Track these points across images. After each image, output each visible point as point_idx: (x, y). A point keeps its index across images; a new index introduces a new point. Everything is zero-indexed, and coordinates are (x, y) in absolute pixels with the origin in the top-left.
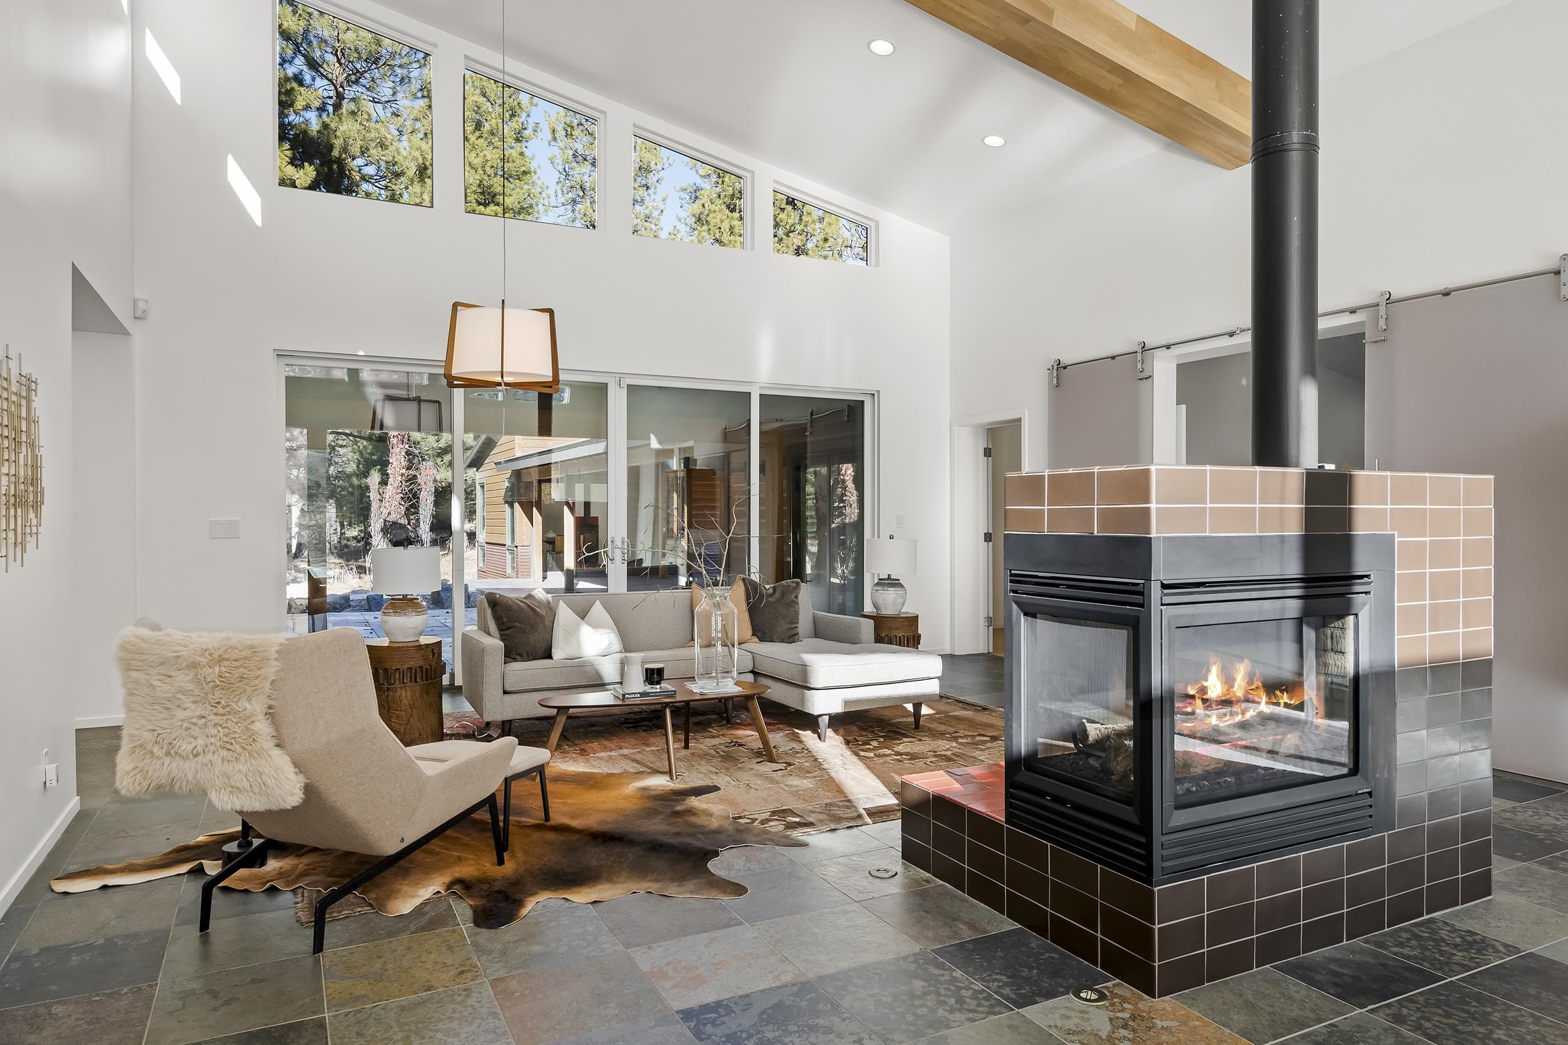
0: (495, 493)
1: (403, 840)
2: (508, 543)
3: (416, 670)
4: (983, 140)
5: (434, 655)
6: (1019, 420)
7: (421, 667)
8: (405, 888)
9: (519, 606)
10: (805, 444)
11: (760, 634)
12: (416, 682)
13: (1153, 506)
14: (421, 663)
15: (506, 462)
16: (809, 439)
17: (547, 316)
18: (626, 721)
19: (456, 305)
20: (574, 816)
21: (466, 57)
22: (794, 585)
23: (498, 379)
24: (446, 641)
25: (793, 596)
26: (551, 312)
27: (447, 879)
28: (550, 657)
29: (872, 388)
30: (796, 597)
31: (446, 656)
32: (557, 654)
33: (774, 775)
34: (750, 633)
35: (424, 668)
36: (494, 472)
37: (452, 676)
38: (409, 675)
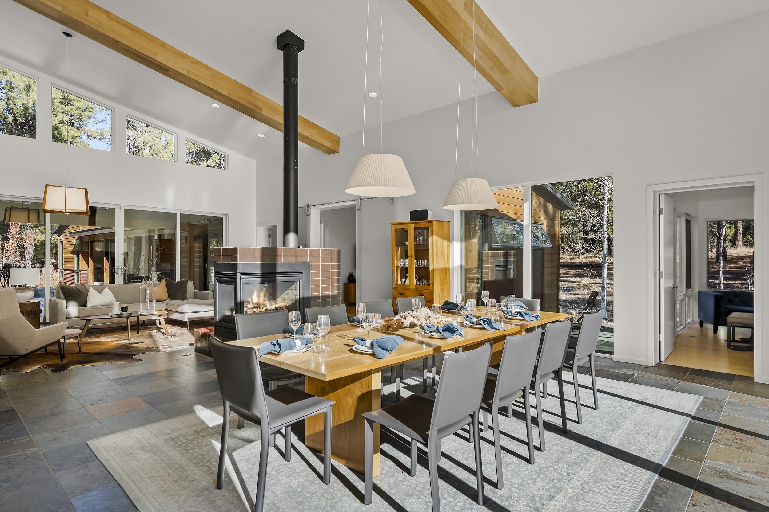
0: (69, 246)
1: (27, 350)
2: (76, 269)
3: (29, 311)
4: (257, 135)
5: (37, 306)
6: (276, 226)
7: (31, 310)
8: (27, 367)
9: (73, 288)
10: (207, 230)
11: (171, 298)
12: (29, 315)
13: (238, 256)
14: (31, 309)
15: (74, 233)
16: (209, 229)
17: (84, 190)
18: (118, 329)
19: (47, 186)
20: (90, 351)
21: (52, 83)
22: (186, 281)
23: (64, 211)
24: (42, 302)
25: (185, 285)
26: (86, 189)
27: (43, 365)
28: (86, 306)
29: (226, 212)
30: (186, 285)
31: (42, 308)
32: (89, 305)
33: (166, 338)
34: (167, 297)
35: (33, 311)
36: (68, 237)
37: (44, 318)
38: (26, 313)
